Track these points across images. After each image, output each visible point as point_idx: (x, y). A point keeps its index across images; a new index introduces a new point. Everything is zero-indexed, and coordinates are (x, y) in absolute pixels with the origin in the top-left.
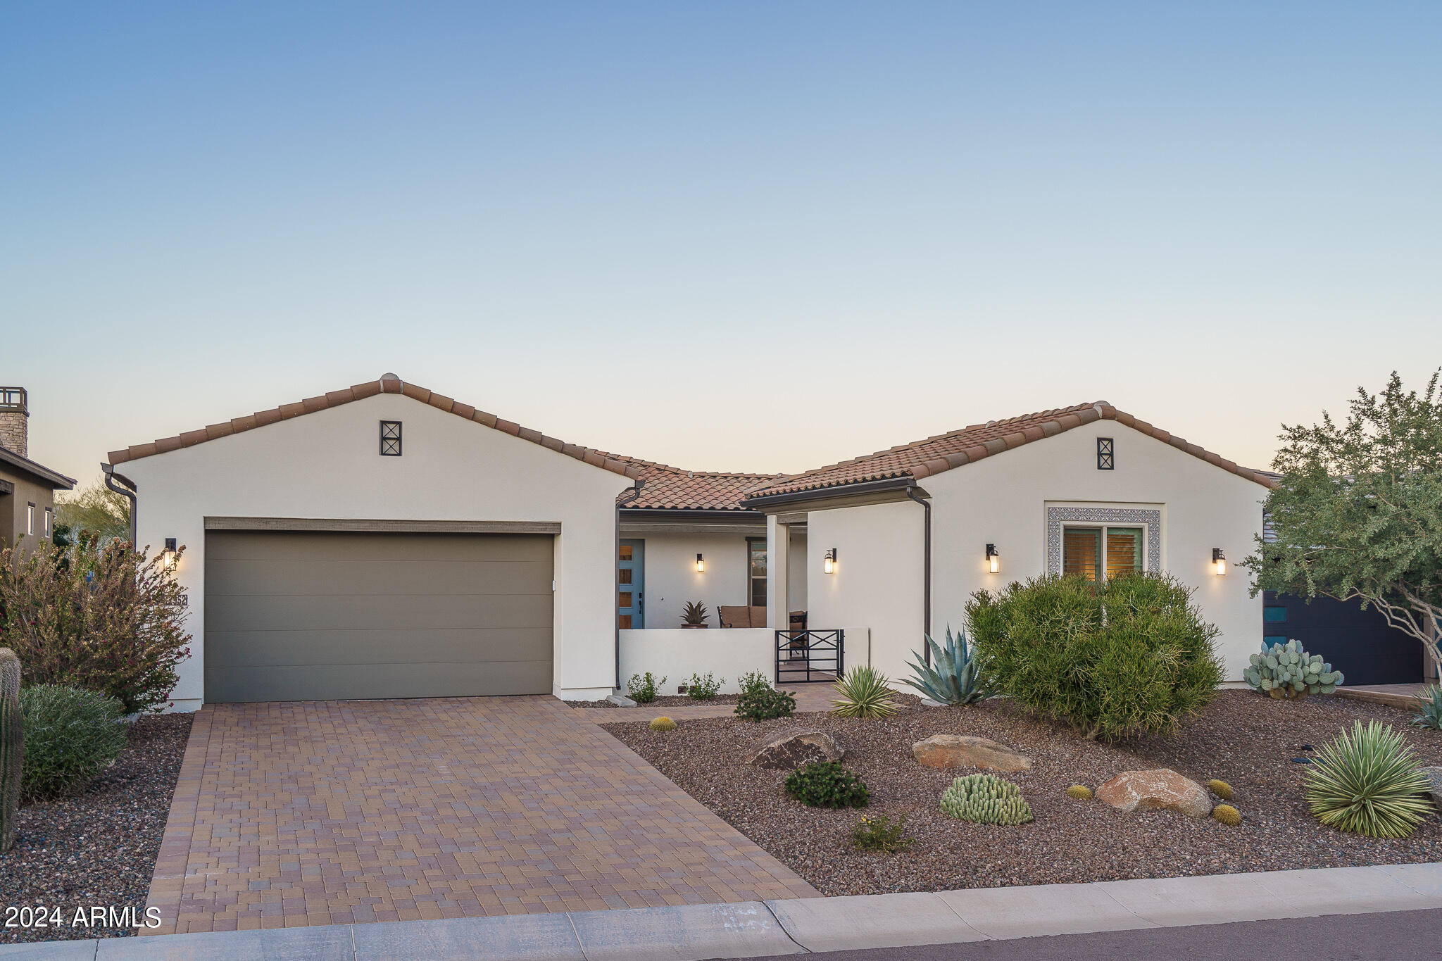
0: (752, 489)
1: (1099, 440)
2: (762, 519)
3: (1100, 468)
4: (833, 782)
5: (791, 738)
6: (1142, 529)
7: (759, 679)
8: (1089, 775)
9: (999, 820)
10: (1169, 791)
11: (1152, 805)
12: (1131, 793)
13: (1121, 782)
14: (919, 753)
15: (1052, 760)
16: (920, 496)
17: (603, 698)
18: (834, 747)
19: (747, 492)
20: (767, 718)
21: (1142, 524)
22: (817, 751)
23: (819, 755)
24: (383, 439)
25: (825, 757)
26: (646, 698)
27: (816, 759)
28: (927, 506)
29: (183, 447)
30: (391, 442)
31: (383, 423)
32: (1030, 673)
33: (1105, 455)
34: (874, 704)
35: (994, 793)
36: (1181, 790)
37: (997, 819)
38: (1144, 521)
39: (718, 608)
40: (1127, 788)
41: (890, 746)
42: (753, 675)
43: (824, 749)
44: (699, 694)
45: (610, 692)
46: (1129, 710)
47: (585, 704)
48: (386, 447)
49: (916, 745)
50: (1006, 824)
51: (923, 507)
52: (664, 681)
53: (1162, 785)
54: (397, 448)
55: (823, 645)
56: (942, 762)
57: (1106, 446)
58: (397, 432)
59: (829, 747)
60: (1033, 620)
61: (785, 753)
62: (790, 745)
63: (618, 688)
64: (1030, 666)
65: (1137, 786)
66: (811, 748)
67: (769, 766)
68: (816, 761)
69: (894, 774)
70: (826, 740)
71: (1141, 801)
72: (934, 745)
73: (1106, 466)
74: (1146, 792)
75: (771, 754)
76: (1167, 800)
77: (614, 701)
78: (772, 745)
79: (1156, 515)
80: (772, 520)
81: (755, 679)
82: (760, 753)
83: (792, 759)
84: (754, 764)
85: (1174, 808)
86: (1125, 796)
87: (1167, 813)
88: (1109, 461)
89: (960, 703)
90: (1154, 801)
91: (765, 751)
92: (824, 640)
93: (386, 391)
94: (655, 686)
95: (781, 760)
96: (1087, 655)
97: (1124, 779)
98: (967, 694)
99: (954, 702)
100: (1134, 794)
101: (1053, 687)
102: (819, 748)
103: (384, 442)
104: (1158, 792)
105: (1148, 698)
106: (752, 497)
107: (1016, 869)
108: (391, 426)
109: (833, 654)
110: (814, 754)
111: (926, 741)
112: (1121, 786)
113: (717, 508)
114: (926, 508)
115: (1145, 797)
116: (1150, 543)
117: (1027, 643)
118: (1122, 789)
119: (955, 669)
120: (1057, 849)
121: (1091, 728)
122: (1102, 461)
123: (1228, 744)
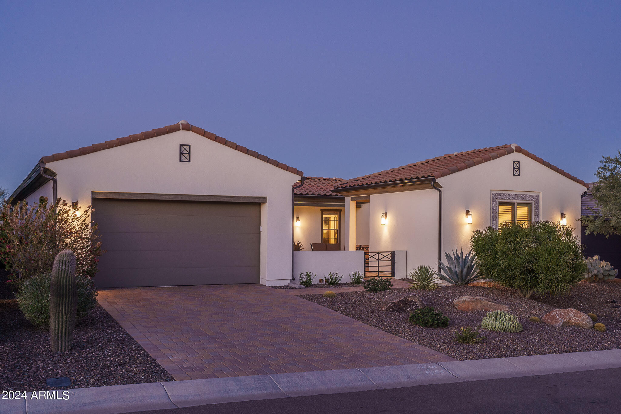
0: (337, 184)
1: (514, 162)
2: (342, 199)
3: (514, 175)
4: (434, 316)
5: (403, 298)
6: (531, 204)
7: (359, 275)
8: (536, 312)
9: (511, 331)
10: (575, 317)
11: (567, 324)
12: (559, 319)
13: (553, 314)
14: (457, 305)
15: (518, 307)
16: (437, 187)
17: (286, 284)
18: (422, 302)
19: (335, 185)
20: (380, 291)
21: (531, 202)
22: (414, 304)
23: (416, 305)
24: (181, 153)
25: (418, 307)
26: (308, 284)
27: (414, 307)
28: (440, 191)
29: (81, 155)
30: (185, 155)
31: (181, 145)
32: (505, 267)
33: (516, 169)
34: (429, 283)
35: (507, 318)
36: (580, 317)
37: (510, 330)
38: (532, 200)
39: (311, 244)
40: (556, 317)
41: (442, 302)
42: (356, 273)
43: (418, 303)
44: (333, 283)
45: (289, 282)
46: (552, 283)
47: (278, 287)
48: (183, 157)
49: (455, 301)
50: (514, 332)
51: (438, 192)
52: (315, 276)
53: (571, 315)
54: (188, 158)
55: (385, 259)
56: (468, 308)
57: (516, 165)
58: (188, 150)
59: (420, 302)
60: (507, 243)
61: (400, 305)
62: (402, 301)
63: (293, 279)
64: (505, 264)
65: (561, 316)
66: (412, 302)
67: (393, 311)
68: (414, 308)
69: (448, 314)
70: (418, 299)
71: (564, 322)
72: (464, 301)
73: (517, 174)
74: (566, 318)
75: (394, 305)
76: (574, 322)
77: (293, 285)
78: (394, 301)
79: (537, 197)
80: (348, 199)
81: (357, 275)
82: (389, 305)
83: (403, 308)
84: (387, 310)
85: (578, 325)
86: (556, 320)
87: (575, 327)
88: (518, 172)
89: (462, 283)
90: (568, 322)
91: (391, 304)
92: (386, 256)
93: (183, 129)
94: (312, 277)
95: (399, 308)
96: (533, 258)
97: (555, 313)
98: (465, 279)
99: (459, 283)
100: (560, 319)
101: (516, 273)
102: (415, 302)
103: (182, 155)
104: (570, 318)
105: (560, 277)
106: (338, 187)
107: (530, 349)
108: (186, 147)
109: (390, 263)
110: (413, 305)
111: (460, 299)
112: (554, 316)
113: (315, 194)
114: (439, 192)
115: (565, 320)
116: (535, 211)
117: (505, 253)
118: (554, 317)
119: (460, 268)
120: (542, 341)
121: (528, 292)
122: (515, 172)
123: (580, 301)
